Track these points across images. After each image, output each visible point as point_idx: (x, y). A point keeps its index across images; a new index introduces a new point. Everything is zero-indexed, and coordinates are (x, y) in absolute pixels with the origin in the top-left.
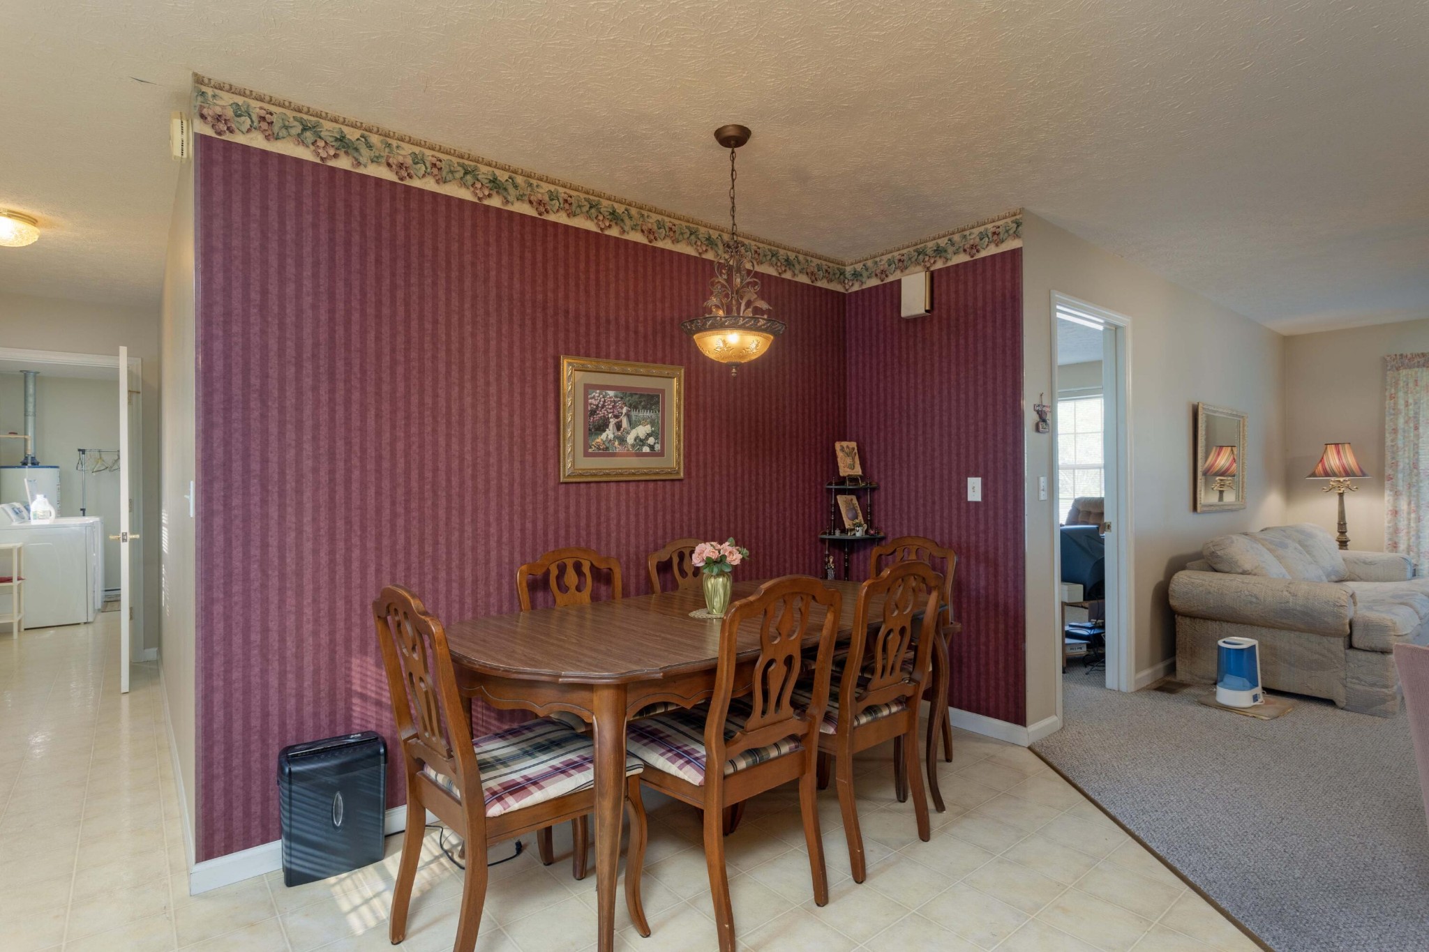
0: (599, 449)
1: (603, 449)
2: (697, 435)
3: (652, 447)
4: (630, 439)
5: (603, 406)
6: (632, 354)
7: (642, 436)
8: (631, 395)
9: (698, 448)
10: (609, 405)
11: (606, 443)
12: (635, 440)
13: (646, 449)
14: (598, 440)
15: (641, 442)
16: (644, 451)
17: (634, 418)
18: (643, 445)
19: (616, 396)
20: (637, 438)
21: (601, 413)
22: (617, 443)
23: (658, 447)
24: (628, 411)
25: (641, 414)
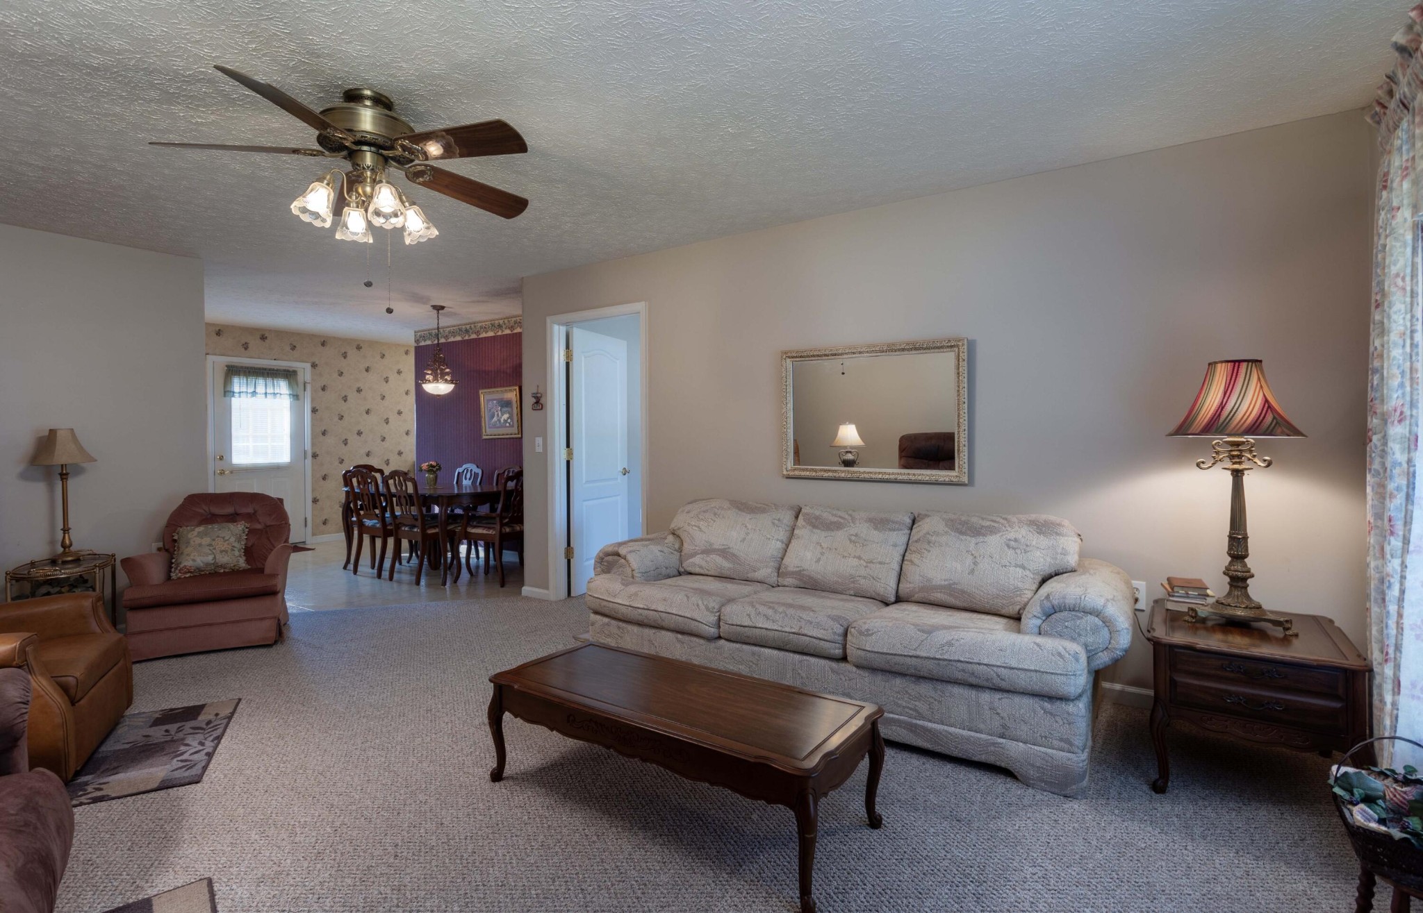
11: (495, 423)
17: (503, 411)
22: (498, 423)
24: (501, 409)
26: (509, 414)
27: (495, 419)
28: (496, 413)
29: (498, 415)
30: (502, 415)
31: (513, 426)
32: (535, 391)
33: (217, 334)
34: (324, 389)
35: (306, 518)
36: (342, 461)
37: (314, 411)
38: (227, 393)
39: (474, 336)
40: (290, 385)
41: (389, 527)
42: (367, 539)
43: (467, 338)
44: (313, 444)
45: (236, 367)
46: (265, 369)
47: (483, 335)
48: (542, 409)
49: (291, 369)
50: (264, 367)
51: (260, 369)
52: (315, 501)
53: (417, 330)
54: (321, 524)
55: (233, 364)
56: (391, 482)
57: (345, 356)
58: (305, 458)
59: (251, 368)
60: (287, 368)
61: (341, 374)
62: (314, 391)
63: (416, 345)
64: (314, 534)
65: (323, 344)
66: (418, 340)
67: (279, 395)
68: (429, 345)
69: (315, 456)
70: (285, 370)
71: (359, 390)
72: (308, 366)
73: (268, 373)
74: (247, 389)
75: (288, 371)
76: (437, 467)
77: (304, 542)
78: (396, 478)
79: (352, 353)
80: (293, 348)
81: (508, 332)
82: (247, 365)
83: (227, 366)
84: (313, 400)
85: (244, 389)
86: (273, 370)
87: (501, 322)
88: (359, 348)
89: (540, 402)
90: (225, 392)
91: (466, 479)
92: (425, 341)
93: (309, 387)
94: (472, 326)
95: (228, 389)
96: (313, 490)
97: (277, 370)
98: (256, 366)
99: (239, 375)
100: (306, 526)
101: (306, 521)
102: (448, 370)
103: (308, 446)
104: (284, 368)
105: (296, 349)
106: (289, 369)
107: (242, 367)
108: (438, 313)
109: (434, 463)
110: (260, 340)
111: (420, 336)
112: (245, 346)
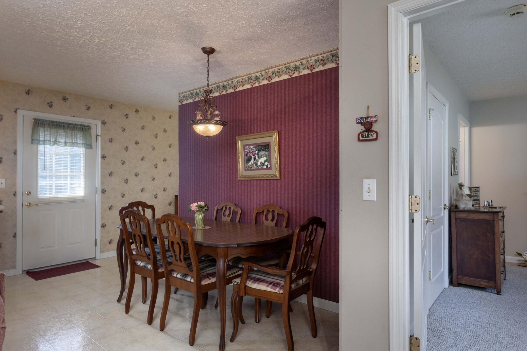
0: (249, 168)
1: (250, 168)
2: (288, 159)
3: (267, 166)
4: (259, 164)
5: (250, 152)
6: (262, 130)
7: (263, 162)
8: (258, 146)
9: (288, 165)
10: (251, 151)
11: (251, 165)
12: (261, 164)
13: (265, 167)
14: (249, 165)
15: (263, 164)
16: (264, 168)
17: (260, 155)
18: (264, 165)
19: (253, 148)
20: (261, 163)
21: (249, 155)
22: (254, 165)
23: (269, 166)
24: (258, 153)
25: (262, 153)
26: (266, 157)
27: (252, 162)
28: (253, 157)
29: (255, 159)
30: (259, 158)
31: (270, 168)
32: (364, 115)
33: (27, 93)
34: (111, 141)
35: (96, 240)
36: (123, 196)
37: (103, 157)
38: (34, 141)
39: (231, 91)
40: (85, 138)
41: (160, 270)
42: (138, 277)
43: (224, 93)
44: (102, 183)
45: (42, 120)
46: (65, 123)
47: (240, 88)
48: (376, 139)
49: (86, 125)
50: (65, 121)
51: (61, 123)
52: (103, 226)
53: (181, 92)
54: (108, 243)
55: (39, 118)
56: (163, 226)
57: (127, 116)
58: (96, 193)
59: (54, 122)
60: (82, 124)
61: (124, 130)
62: (103, 142)
63: (180, 104)
64: (102, 252)
65: (111, 107)
66: (181, 100)
67: (76, 144)
68: (190, 103)
69: (103, 191)
70: (81, 125)
71: (137, 143)
72: (99, 123)
73: (68, 127)
74: (50, 138)
75: (84, 126)
76: (206, 208)
77: (94, 258)
78: (169, 222)
79: (132, 115)
80: (88, 108)
81: (265, 82)
82: (51, 120)
83: (34, 119)
84: (102, 149)
85: (48, 138)
86: (72, 124)
87: (258, 74)
88: (137, 111)
89: (373, 129)
90: (32, 140)
91: (224, 216)
92: (187, 100)
93: (99, 139)
94: (230, 82)
95: (35, 137)
96: (102, 218)
97: (75, 125)
98: (58, 121)
99: (44, 127)
100: (96, 245)
101: (96, 242)
102: (217, 112)
103: (99, 185)
104: (81, 123)
105: (90, 109)
106: (84, 124)
107: (46, 121)
108: (208, 56)
109: (203, 204)
110: (62, 100)
111: (183, 97)
112: (50, 104)
